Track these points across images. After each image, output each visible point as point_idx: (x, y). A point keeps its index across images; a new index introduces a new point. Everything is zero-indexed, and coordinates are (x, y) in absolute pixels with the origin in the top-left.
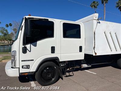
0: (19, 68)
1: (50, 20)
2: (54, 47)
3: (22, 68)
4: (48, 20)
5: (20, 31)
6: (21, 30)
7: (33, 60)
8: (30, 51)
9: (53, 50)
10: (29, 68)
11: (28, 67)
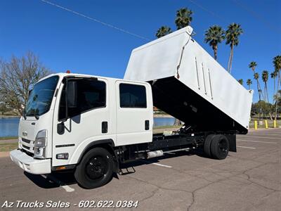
0: (51, 159)
1: (100, 79)
2: (107, 122)
3: (57, 158)
4: (97, 79)
5: (54, 98)
6: (56, 96)
7: (74, 145)
8: (70, 131)
9: (105, 127)
10: (67, 159)
11: (66, 156)
